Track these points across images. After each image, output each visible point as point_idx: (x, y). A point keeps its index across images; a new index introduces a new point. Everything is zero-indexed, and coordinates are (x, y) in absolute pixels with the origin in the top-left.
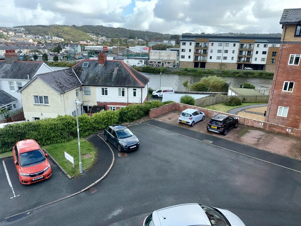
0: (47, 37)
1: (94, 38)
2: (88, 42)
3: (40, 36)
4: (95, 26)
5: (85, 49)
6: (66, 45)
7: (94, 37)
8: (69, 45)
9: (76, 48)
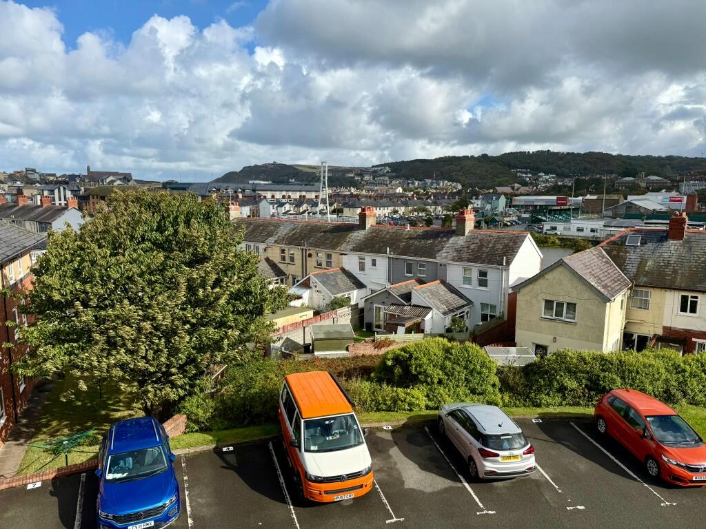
0: (429, 181)
1: (528, 179)
2: (515, 188)
3: (416, 180)
4: (531, 152)
5: (513, 203)
6: (474, 197)
7: (527, 177)
8: (481, 197)
9: (496, 202)
